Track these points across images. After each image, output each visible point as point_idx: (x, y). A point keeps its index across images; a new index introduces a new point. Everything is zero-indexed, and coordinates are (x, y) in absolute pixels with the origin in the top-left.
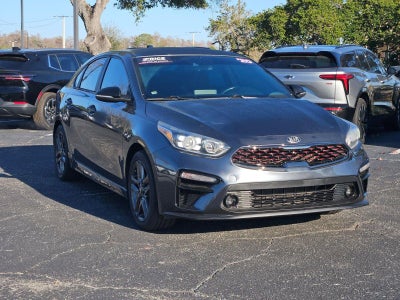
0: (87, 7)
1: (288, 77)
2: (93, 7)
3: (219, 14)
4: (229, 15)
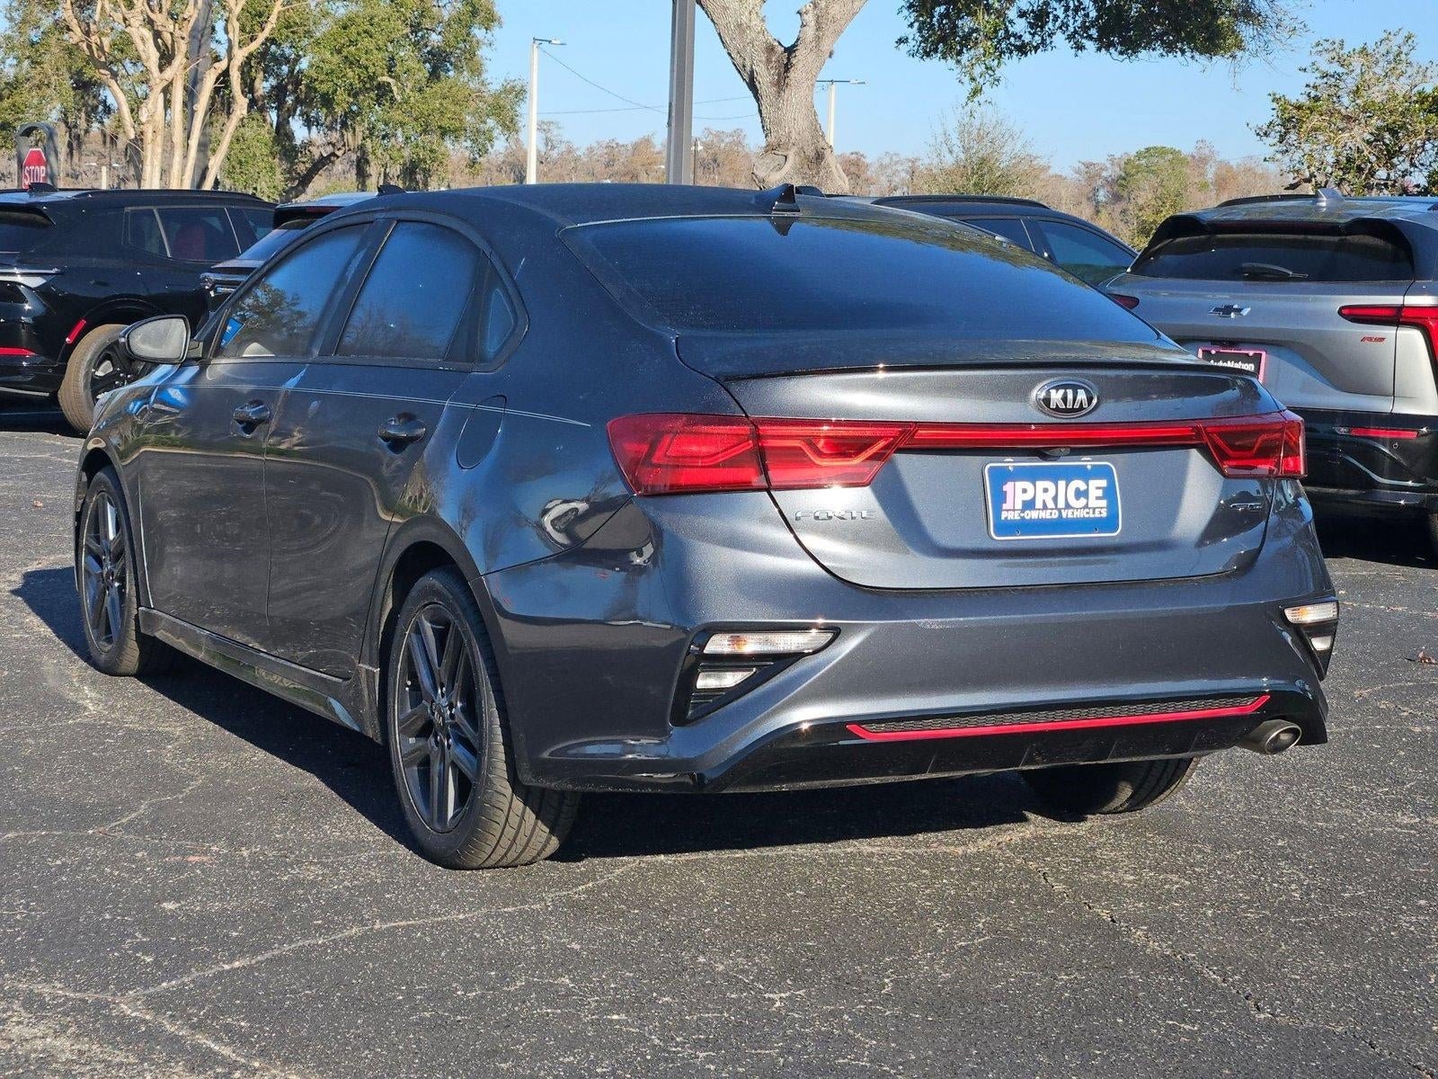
0: (770, 49)
1: (1228, 310)
2: (790, 51)
3: (1312, 78)
4: (1350, 82)
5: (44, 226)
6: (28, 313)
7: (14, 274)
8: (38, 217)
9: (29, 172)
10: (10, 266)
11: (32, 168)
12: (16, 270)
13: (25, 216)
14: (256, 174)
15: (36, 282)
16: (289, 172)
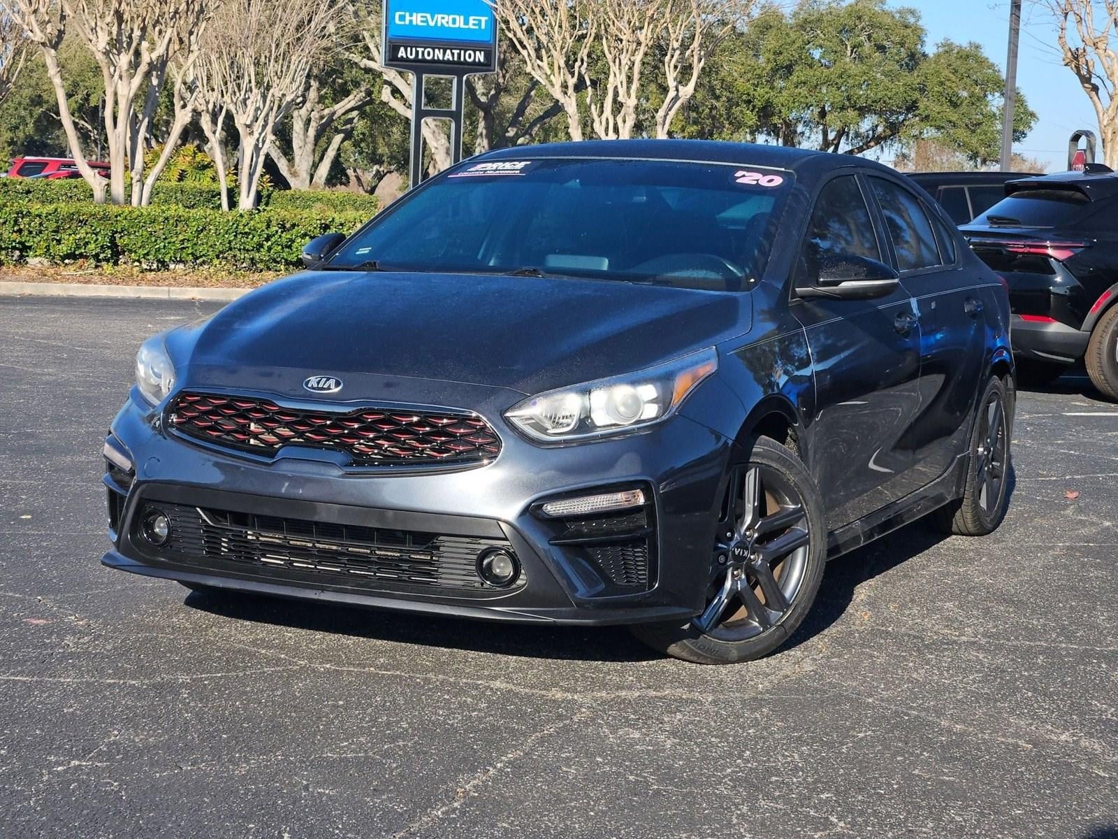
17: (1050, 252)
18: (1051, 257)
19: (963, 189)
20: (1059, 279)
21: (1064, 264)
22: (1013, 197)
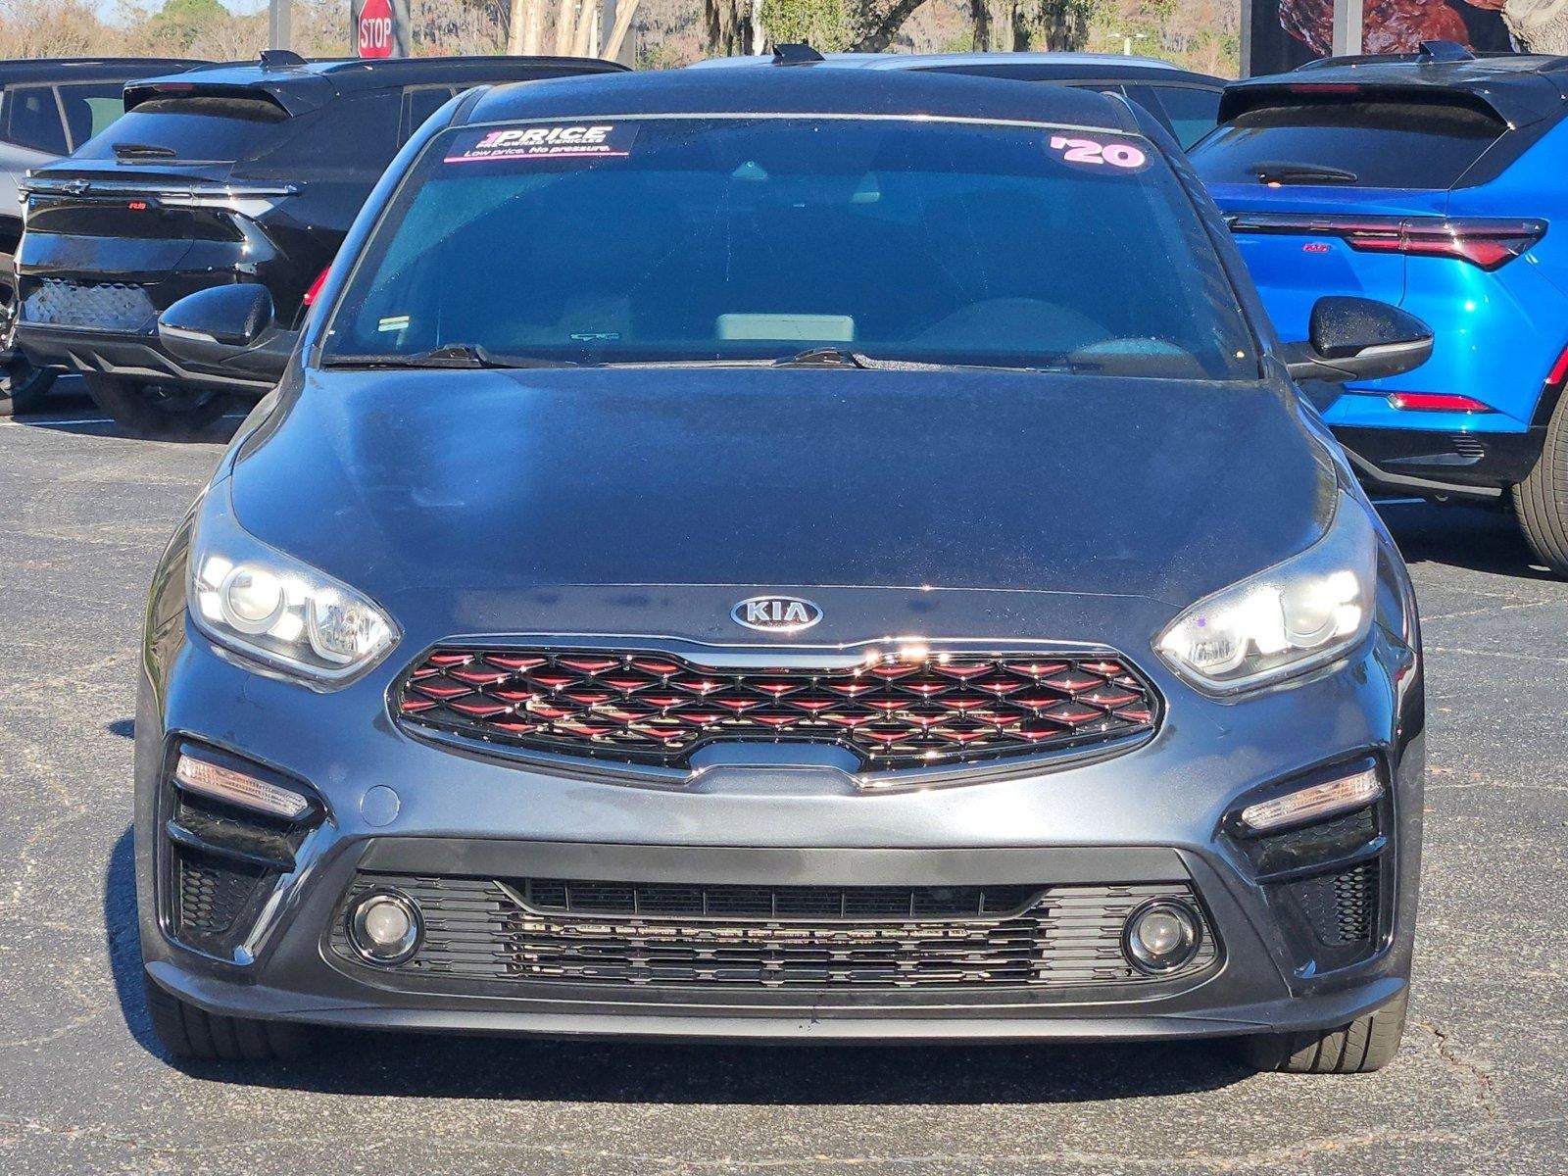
5: (275, 119)
6: (247, 259)
7: (225, 196)
8: (268, 105)
9: (368, 29)
10: (219, 183)
11: (372, 21)
12: (228, 190)
13: (247, 103)
14: (807, 19)
15: (258, 208)
16: (863, 14)
17: (232, 204)
18: (234, 212)
19: (50, 91)
20: (246, 249)
21: (259, 225)
22: (140, 111)
